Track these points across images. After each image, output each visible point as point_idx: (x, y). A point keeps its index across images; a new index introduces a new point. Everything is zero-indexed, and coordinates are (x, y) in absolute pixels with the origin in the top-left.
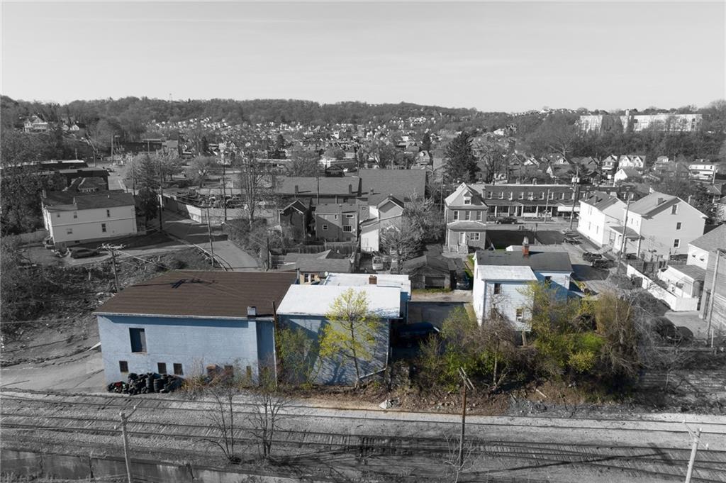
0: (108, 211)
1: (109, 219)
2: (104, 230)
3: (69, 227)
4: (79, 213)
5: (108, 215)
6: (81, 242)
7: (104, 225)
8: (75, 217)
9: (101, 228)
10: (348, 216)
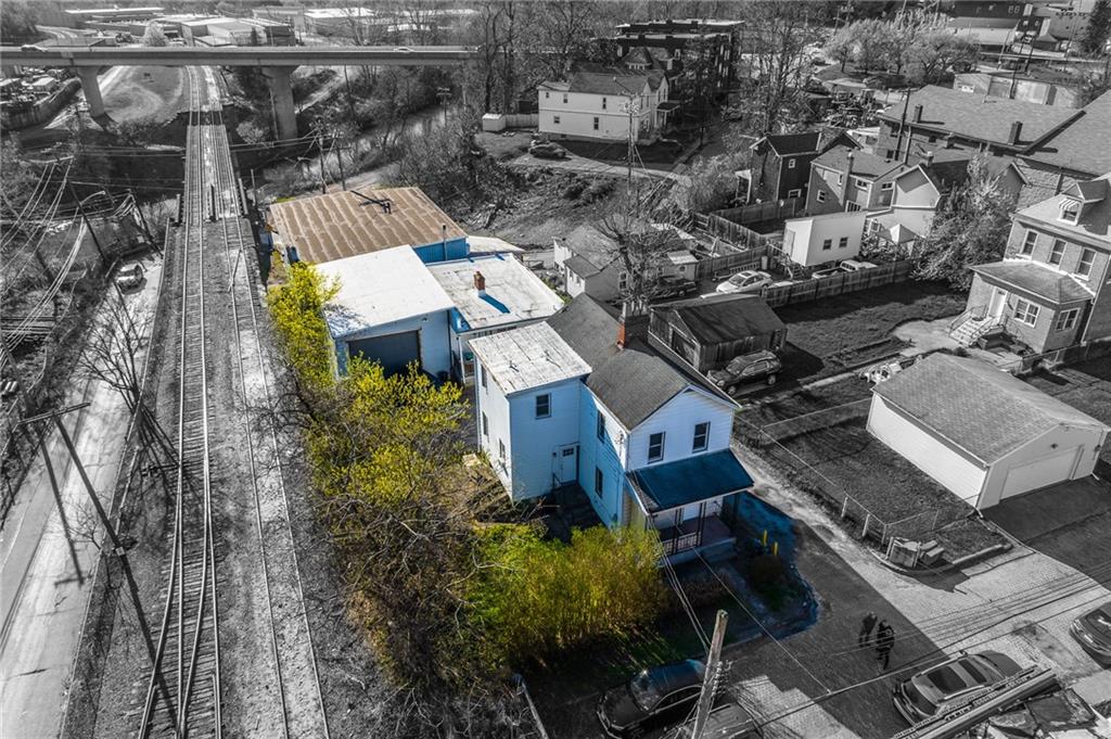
0: (605, 100)
1: (604, 112)
2: (596, 127)
3: (557, 114)
4: (571, 96)
5: (604, 106)
6: (568, 138)
7: (596, 120)
8: (566, 101)
9: (592, 123)
10: (860, 183)
